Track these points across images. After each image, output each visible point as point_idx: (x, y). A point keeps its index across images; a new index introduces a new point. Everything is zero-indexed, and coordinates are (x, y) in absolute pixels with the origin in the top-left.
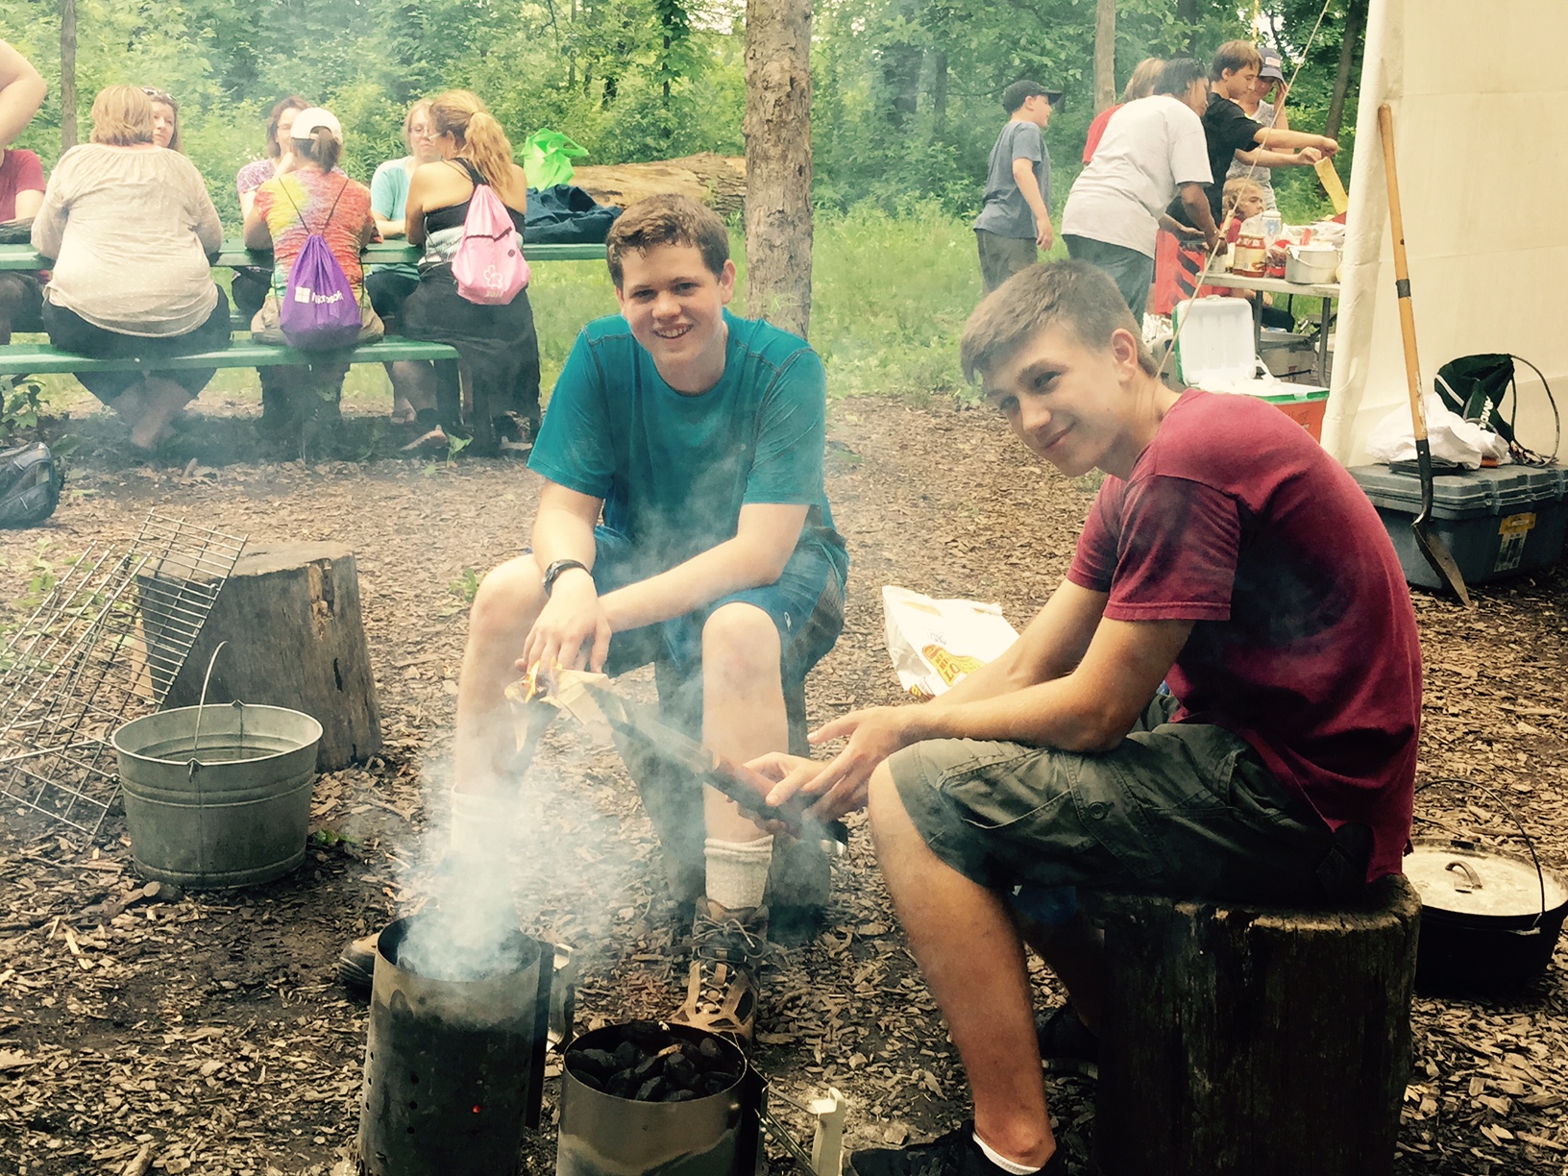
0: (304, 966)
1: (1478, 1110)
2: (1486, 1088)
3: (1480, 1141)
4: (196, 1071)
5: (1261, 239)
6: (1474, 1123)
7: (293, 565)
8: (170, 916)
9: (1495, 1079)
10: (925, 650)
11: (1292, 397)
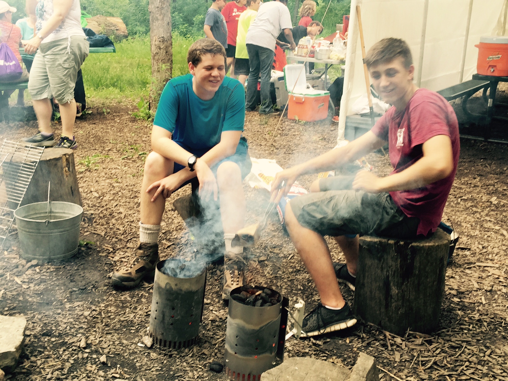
0: (96, 282)
1: (448, 294)
2: (449, 288)
3: (452, 302)
4: (82, 315)
5: (307, 46)
6: (449, 298)
7: (58, 156)
8: (44, 270)
9: (450, 285)
10: (259, 175)
11: (320, 94)
